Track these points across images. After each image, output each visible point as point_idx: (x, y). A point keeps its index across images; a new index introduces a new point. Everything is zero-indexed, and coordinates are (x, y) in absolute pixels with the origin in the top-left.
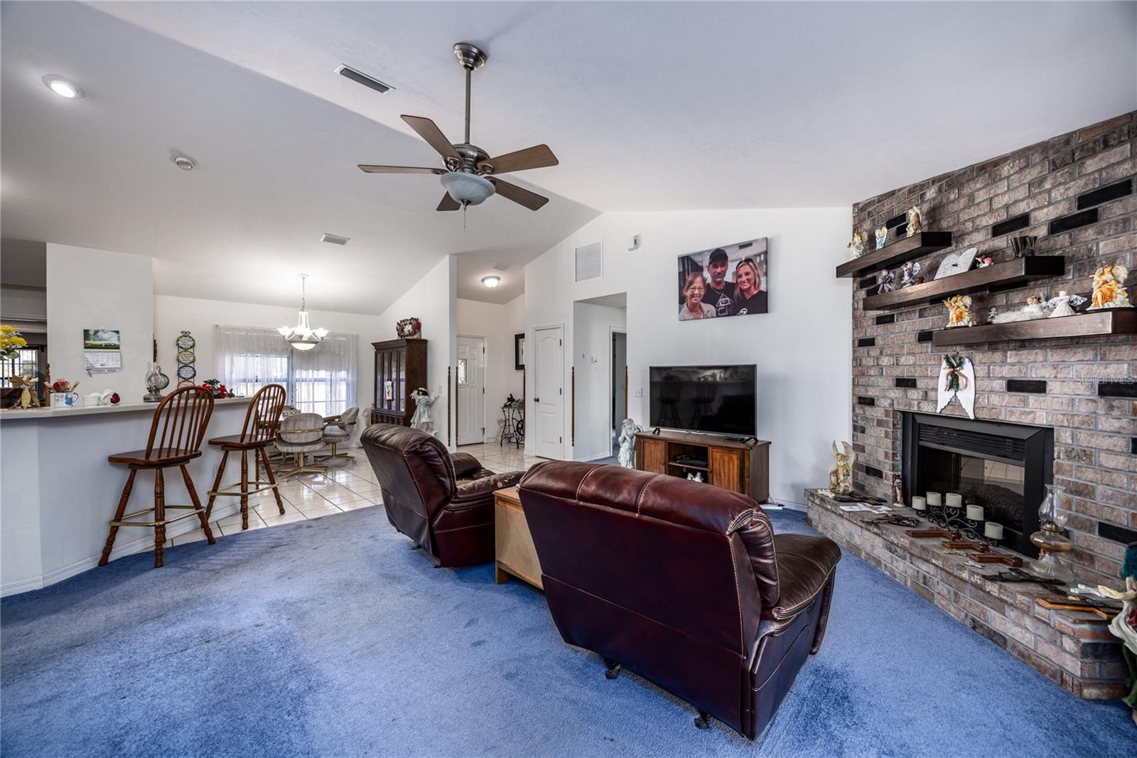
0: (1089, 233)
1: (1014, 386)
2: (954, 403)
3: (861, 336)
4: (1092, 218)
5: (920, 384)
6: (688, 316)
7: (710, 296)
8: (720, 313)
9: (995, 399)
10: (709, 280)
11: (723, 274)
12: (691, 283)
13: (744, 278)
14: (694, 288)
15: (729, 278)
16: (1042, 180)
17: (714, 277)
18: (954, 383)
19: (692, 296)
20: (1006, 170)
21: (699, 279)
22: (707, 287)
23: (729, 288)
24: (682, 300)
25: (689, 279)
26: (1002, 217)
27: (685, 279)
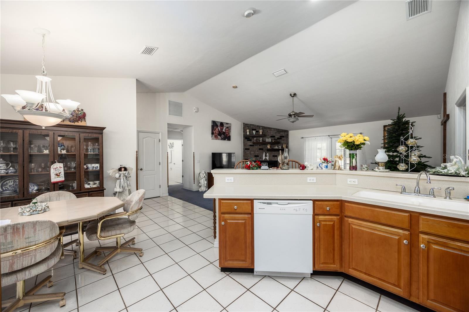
0: (281, 140)
1: (273, 156)
2: (266, 159)
3: (246, 148)
4: (281, 139)
5: (259, 156)
6: (214, 138)
7: (220, 134)
8: (222, 139)
9: (271, 158)
10: (220, 130)
11: (223, 129)
12: (215, 129)
13: (227, 132)
14: (216, 131)
15: (224, 131)
16: (276, 133)
17: (221, 129)
18: (266, 156)
19: (216, 133)
20: (272, 130)
21: (217, 129)
22: (219, 131)
23: (224, 133)
24: (213, 133)
25: (215, 128)
26: (272, 135)
27: (214, 128)
